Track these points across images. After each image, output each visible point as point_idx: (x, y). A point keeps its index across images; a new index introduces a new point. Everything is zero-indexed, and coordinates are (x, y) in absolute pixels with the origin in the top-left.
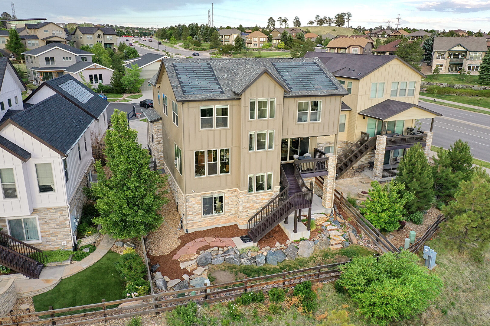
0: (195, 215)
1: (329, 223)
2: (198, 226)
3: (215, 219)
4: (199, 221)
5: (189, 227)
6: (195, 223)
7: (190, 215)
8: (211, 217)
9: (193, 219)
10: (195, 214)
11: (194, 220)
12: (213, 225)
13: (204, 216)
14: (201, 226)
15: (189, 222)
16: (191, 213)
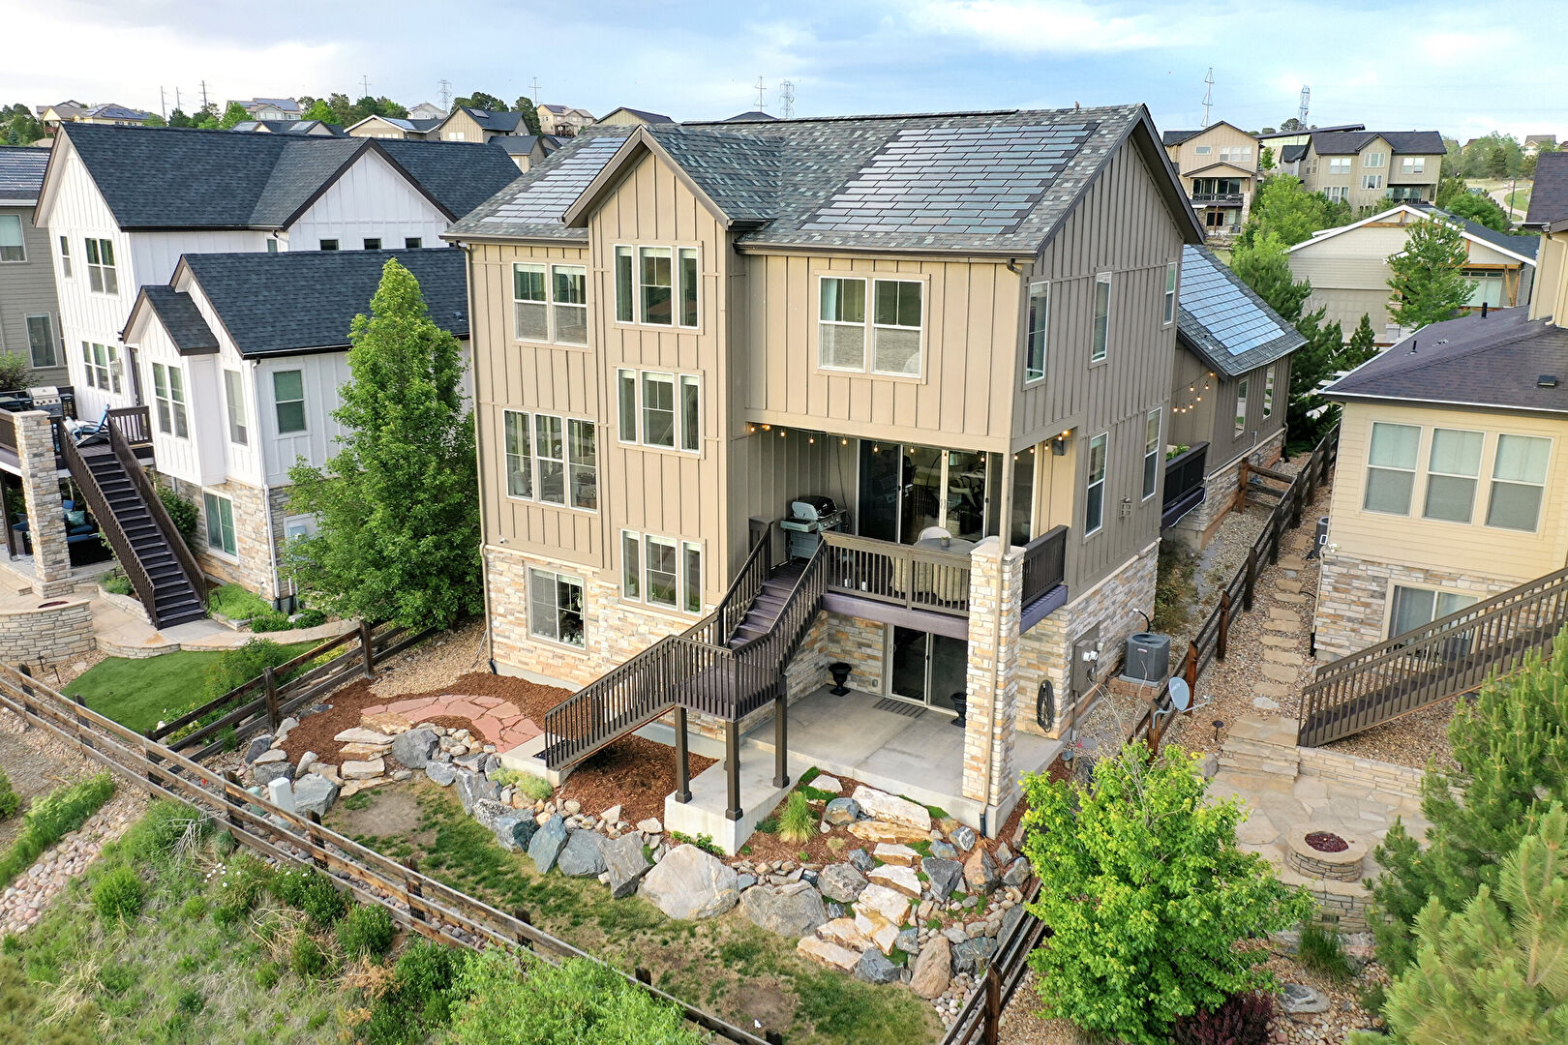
0: (511, 623)
1: (911, 853)
2: (520, 662)
3: (562, 657)
4: (522, 646)
5: (499, 656)
6: (513, 648)
8: (551, 648)
9: (507, 634)
10: (512, 618)
11: (509, 638)
12: (558, 678)
13: (535, 635)
14: (526, 664)
15: (499, 639)
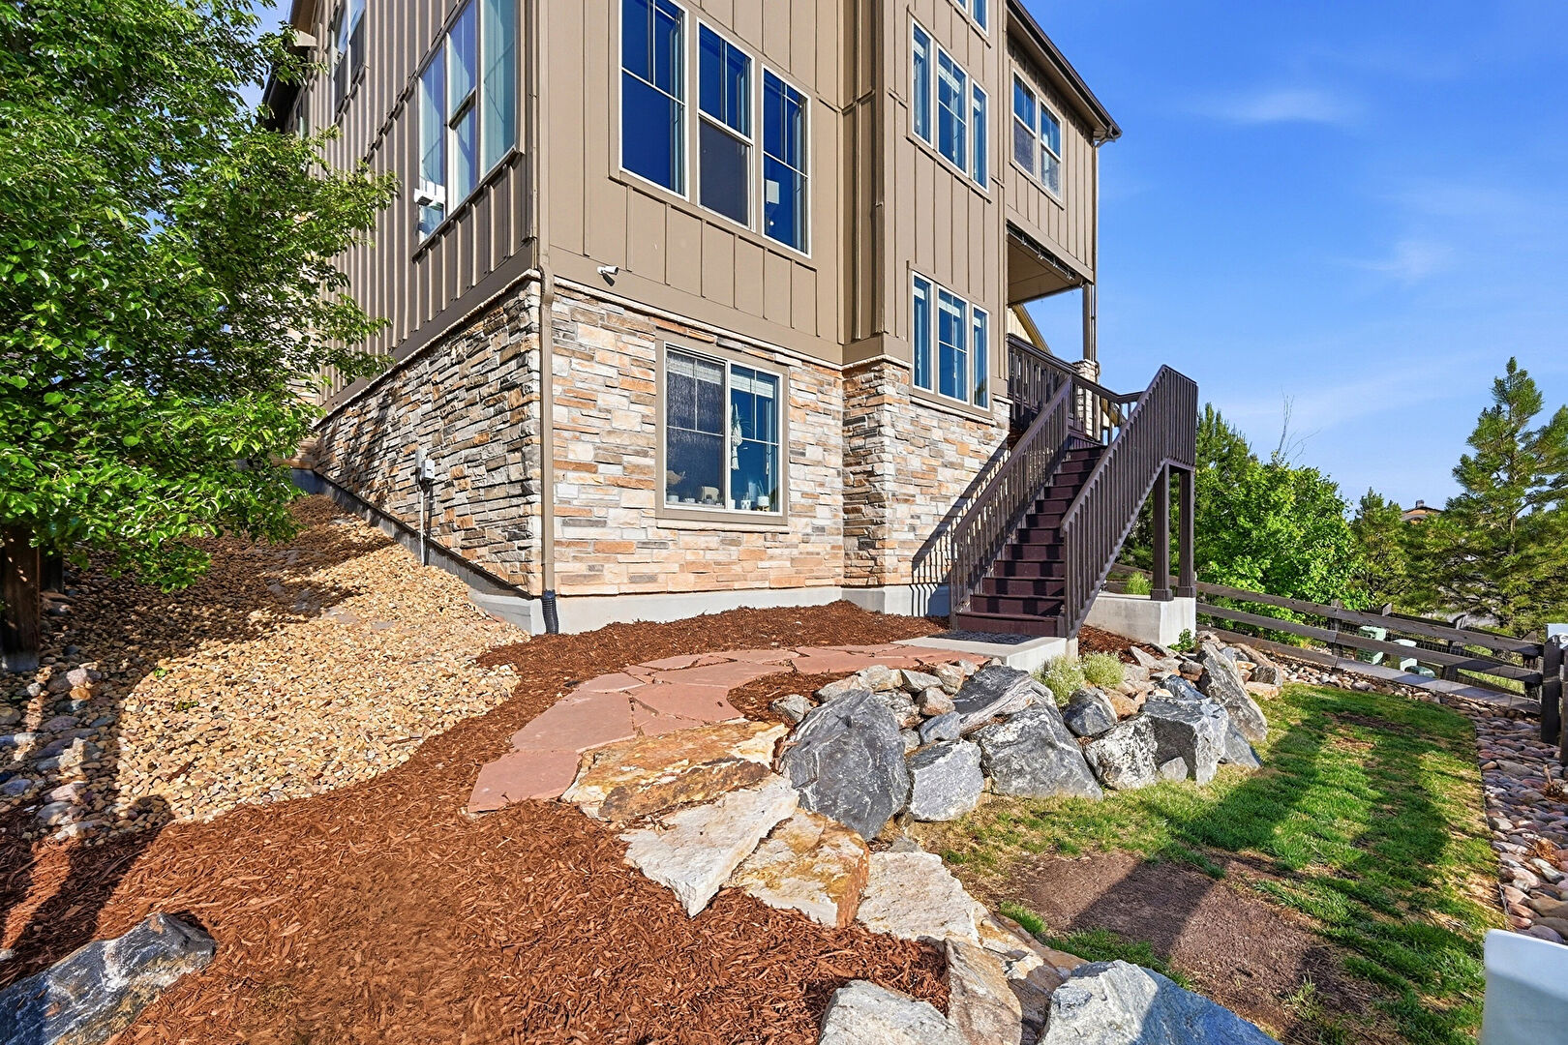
0: (615, 482)
2: (632, 579)
4: (642, 537)
5: (570, 579)
6: (612, 549)
7: (579, 467)
8: (716, 525)
9: (598, 512)
10: (616, 471)
11: (601, 523)
13: (672, 505)
14: (652, 579)
15: (572, 533)
16: (583, 452)
